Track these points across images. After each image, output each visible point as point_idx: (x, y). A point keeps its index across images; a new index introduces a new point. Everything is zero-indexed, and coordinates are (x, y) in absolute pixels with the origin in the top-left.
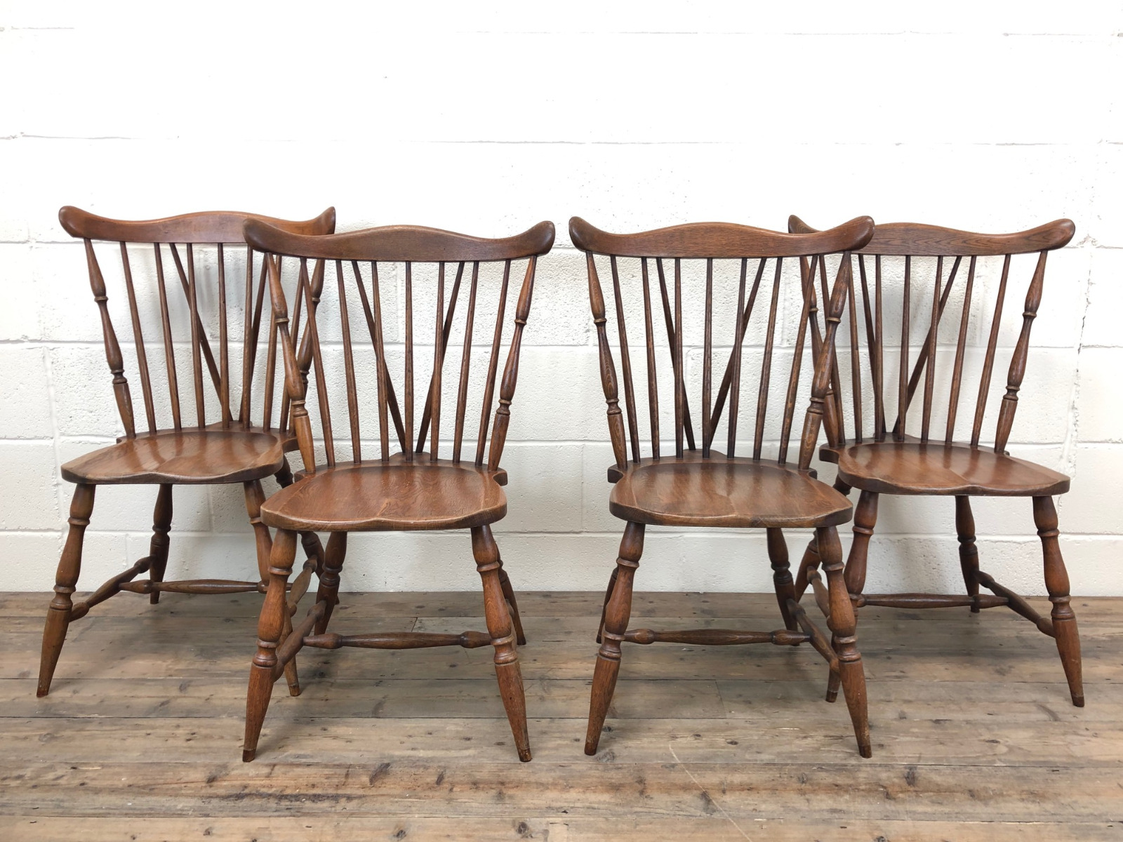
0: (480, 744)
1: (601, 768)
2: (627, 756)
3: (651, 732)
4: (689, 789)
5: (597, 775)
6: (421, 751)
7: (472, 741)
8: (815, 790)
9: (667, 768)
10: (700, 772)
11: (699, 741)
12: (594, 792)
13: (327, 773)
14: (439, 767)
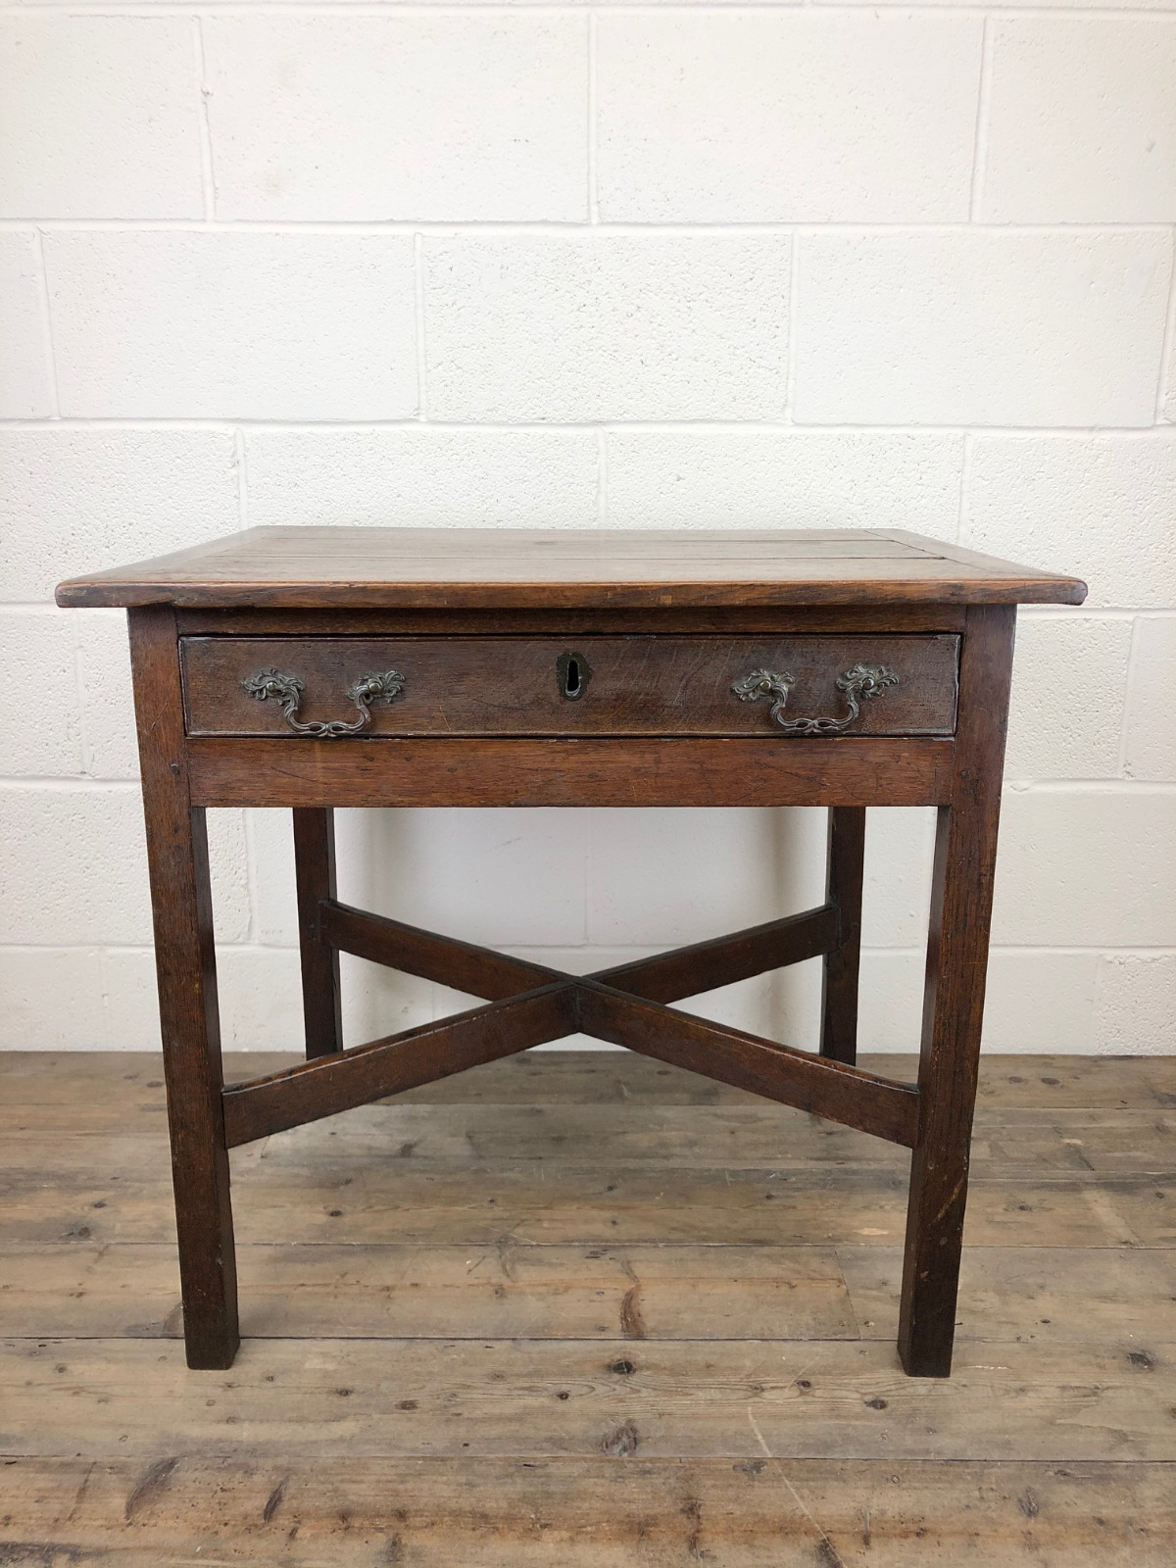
0: (368, 1405)
1: (609, 1471)
2: (663, 1437)
3: (713, 1376)
4: (795, 1532)
5: (599, 1490)
6: (246, 1425)
7: (351, 1397)
8: (1057, 1537)
9: (745, 1470)
10: (812, 1483)
11: (809, 1399)
12: (593, 1540)
13: (41, 1484)
14: (276, 1468)
